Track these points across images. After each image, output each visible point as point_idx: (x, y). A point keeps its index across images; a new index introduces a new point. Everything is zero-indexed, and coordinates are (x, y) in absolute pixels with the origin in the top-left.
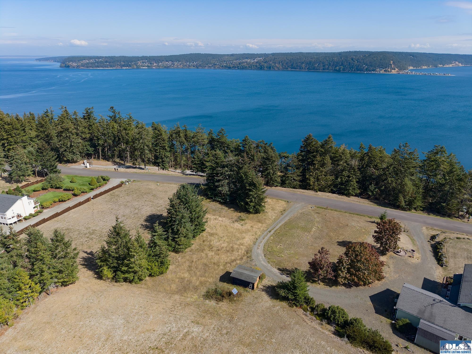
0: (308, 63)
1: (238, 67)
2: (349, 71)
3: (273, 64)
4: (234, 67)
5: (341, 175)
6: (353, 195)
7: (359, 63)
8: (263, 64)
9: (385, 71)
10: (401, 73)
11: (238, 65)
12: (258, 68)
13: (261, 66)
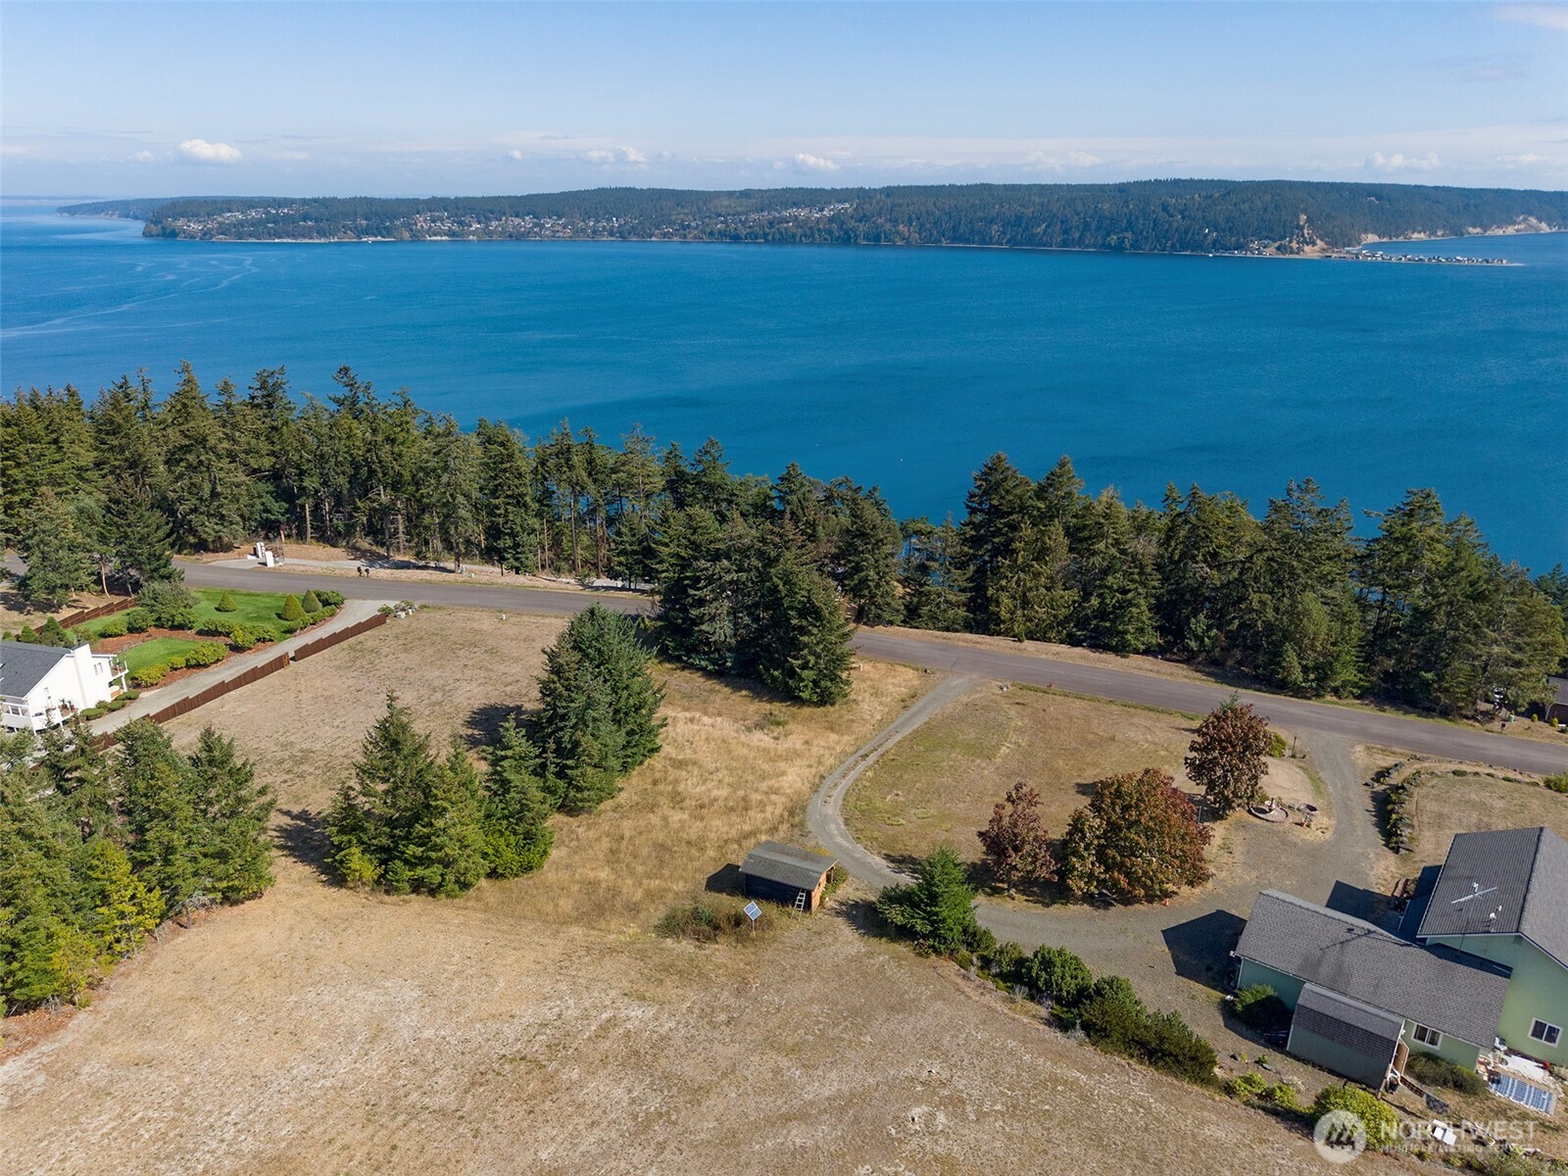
0: (1009, 223)
1: (765, 235)
2: (1155, 248)
3: (888, 226)
4: (752, 237)
5: (1101, 587)
6: (1136, 651)
7: (1187, 223)
8: (853, 223)
9: (1278, 249)
10: (1334, 255)
11: (767, 230)
12: (837, 240)
13: (846, 232)
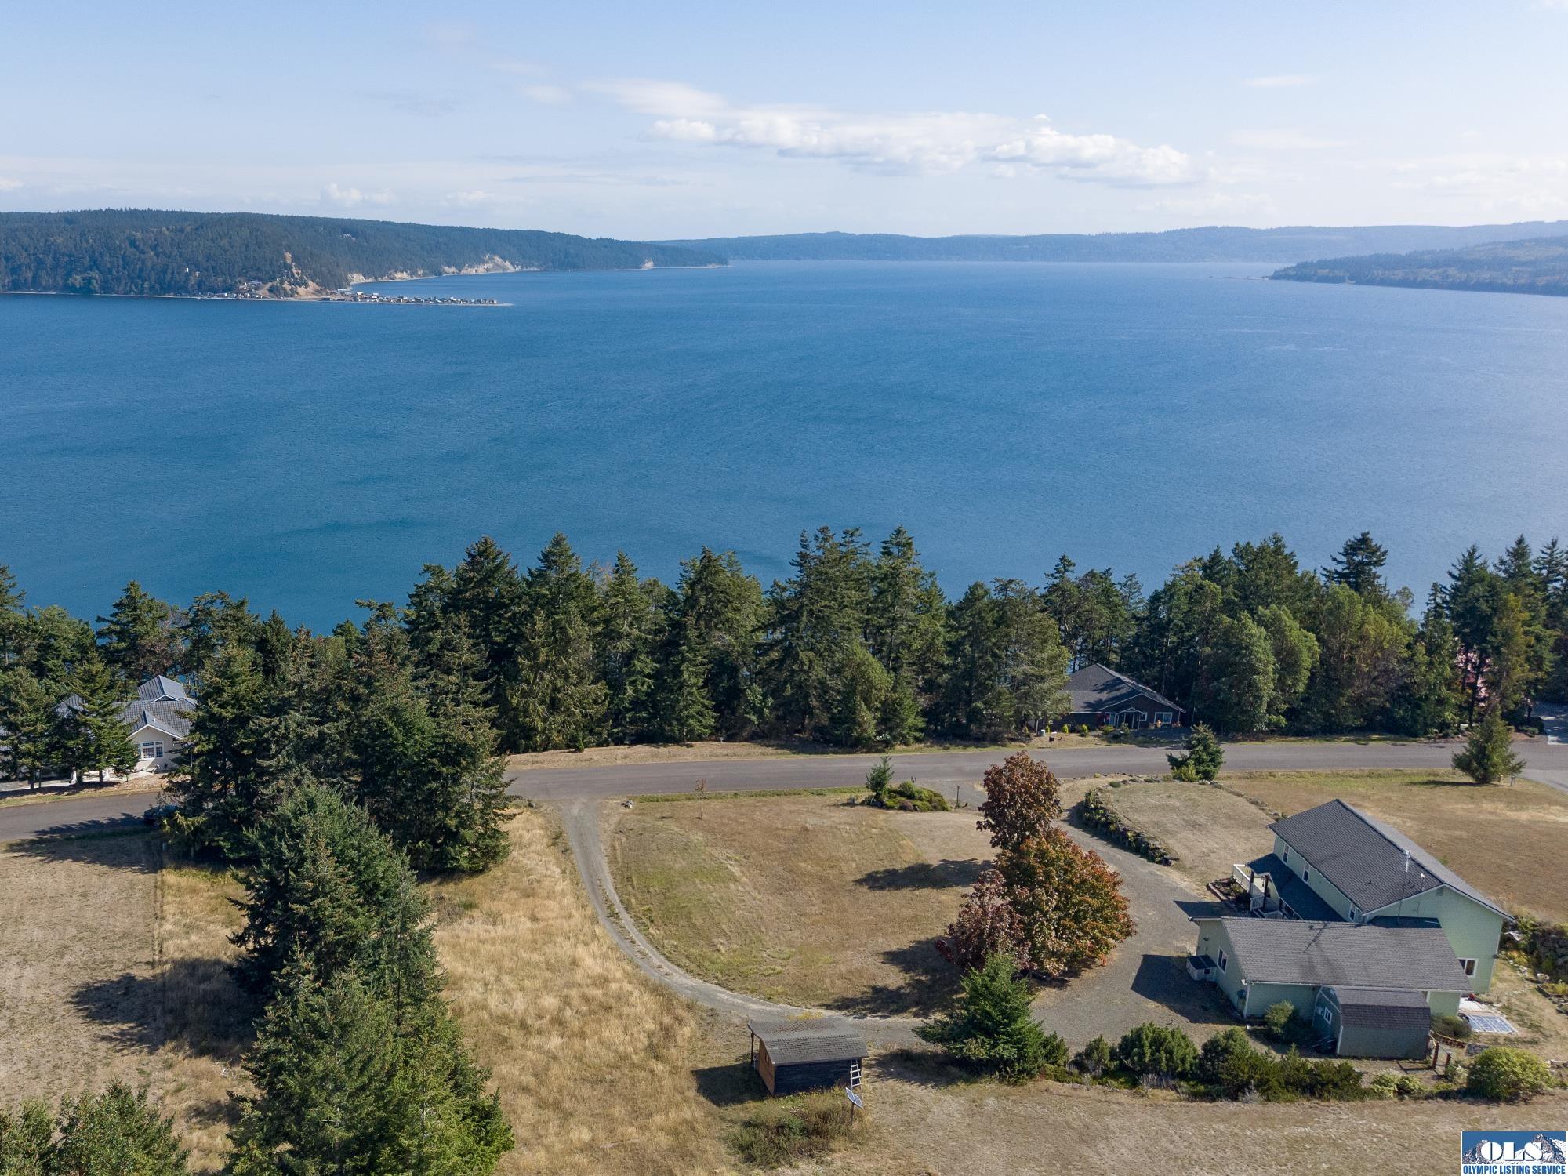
7: (162, 260)
9: (270, 290)
10: (330, 297)
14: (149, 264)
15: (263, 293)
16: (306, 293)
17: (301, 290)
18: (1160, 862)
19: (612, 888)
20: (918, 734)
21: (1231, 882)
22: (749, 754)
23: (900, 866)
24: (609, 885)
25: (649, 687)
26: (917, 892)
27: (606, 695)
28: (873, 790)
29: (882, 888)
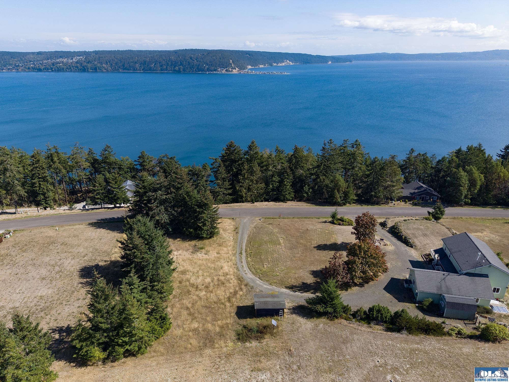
0: (142, 63)
1: (52, 69)
2: (190, 71)
3: (99, 65)
4: (46, 69)
5: (272, 181)
6: (289, 200)
8: (85, 64)
10: (242, 72)
12: (80, 70)
14: (195, 64)
15: (224, 71)
16: (235, 71)
17: (234, 70)
18: (410, 247)
19: (245, 244)
20: (354, 201)
21: (430, 255)
22: (302, 205)
23: (328, 243)
24: (244, 244)
25: (277, 185)
26: (330, 252)
27: (264, 187)
28: (332, 218)
29: (320, 250)
